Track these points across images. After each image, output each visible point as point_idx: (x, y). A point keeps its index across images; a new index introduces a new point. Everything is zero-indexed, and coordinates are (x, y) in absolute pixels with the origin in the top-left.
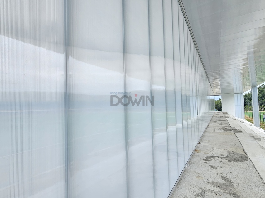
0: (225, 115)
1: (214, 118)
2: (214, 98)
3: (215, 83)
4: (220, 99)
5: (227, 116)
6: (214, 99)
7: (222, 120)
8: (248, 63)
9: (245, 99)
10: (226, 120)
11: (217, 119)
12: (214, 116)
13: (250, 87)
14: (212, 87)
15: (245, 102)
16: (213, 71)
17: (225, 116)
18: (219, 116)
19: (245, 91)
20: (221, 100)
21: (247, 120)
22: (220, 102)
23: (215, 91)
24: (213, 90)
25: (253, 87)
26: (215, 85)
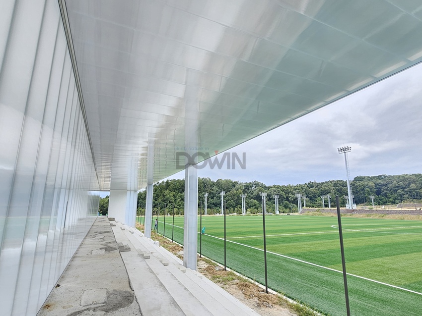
0: (111, 222)
1: (94, 228)
2: (98, 195)
3: (104, 172)
4: (107, 197)
5: (113, 224)
6: (99, 197)
7: (105, 232)
8: (147, 153)
9: (138, 199)
10: (111, 231)
11: (99, 230)
12: (95, 224)
13: (146, 184)
14: (99, 178)
15: (138, 203)
16: (104, 154)
17: (111, 224)
18: (102, 224)
19: (140, 188)
20: (109, 197)
21: (137, 228)
22: (106, 201)
23: (102, 185)
24: (100, 182)
25: (149, 184)
26: (104, 176)
